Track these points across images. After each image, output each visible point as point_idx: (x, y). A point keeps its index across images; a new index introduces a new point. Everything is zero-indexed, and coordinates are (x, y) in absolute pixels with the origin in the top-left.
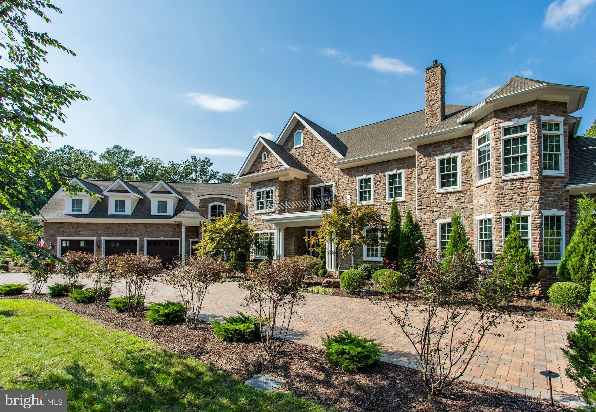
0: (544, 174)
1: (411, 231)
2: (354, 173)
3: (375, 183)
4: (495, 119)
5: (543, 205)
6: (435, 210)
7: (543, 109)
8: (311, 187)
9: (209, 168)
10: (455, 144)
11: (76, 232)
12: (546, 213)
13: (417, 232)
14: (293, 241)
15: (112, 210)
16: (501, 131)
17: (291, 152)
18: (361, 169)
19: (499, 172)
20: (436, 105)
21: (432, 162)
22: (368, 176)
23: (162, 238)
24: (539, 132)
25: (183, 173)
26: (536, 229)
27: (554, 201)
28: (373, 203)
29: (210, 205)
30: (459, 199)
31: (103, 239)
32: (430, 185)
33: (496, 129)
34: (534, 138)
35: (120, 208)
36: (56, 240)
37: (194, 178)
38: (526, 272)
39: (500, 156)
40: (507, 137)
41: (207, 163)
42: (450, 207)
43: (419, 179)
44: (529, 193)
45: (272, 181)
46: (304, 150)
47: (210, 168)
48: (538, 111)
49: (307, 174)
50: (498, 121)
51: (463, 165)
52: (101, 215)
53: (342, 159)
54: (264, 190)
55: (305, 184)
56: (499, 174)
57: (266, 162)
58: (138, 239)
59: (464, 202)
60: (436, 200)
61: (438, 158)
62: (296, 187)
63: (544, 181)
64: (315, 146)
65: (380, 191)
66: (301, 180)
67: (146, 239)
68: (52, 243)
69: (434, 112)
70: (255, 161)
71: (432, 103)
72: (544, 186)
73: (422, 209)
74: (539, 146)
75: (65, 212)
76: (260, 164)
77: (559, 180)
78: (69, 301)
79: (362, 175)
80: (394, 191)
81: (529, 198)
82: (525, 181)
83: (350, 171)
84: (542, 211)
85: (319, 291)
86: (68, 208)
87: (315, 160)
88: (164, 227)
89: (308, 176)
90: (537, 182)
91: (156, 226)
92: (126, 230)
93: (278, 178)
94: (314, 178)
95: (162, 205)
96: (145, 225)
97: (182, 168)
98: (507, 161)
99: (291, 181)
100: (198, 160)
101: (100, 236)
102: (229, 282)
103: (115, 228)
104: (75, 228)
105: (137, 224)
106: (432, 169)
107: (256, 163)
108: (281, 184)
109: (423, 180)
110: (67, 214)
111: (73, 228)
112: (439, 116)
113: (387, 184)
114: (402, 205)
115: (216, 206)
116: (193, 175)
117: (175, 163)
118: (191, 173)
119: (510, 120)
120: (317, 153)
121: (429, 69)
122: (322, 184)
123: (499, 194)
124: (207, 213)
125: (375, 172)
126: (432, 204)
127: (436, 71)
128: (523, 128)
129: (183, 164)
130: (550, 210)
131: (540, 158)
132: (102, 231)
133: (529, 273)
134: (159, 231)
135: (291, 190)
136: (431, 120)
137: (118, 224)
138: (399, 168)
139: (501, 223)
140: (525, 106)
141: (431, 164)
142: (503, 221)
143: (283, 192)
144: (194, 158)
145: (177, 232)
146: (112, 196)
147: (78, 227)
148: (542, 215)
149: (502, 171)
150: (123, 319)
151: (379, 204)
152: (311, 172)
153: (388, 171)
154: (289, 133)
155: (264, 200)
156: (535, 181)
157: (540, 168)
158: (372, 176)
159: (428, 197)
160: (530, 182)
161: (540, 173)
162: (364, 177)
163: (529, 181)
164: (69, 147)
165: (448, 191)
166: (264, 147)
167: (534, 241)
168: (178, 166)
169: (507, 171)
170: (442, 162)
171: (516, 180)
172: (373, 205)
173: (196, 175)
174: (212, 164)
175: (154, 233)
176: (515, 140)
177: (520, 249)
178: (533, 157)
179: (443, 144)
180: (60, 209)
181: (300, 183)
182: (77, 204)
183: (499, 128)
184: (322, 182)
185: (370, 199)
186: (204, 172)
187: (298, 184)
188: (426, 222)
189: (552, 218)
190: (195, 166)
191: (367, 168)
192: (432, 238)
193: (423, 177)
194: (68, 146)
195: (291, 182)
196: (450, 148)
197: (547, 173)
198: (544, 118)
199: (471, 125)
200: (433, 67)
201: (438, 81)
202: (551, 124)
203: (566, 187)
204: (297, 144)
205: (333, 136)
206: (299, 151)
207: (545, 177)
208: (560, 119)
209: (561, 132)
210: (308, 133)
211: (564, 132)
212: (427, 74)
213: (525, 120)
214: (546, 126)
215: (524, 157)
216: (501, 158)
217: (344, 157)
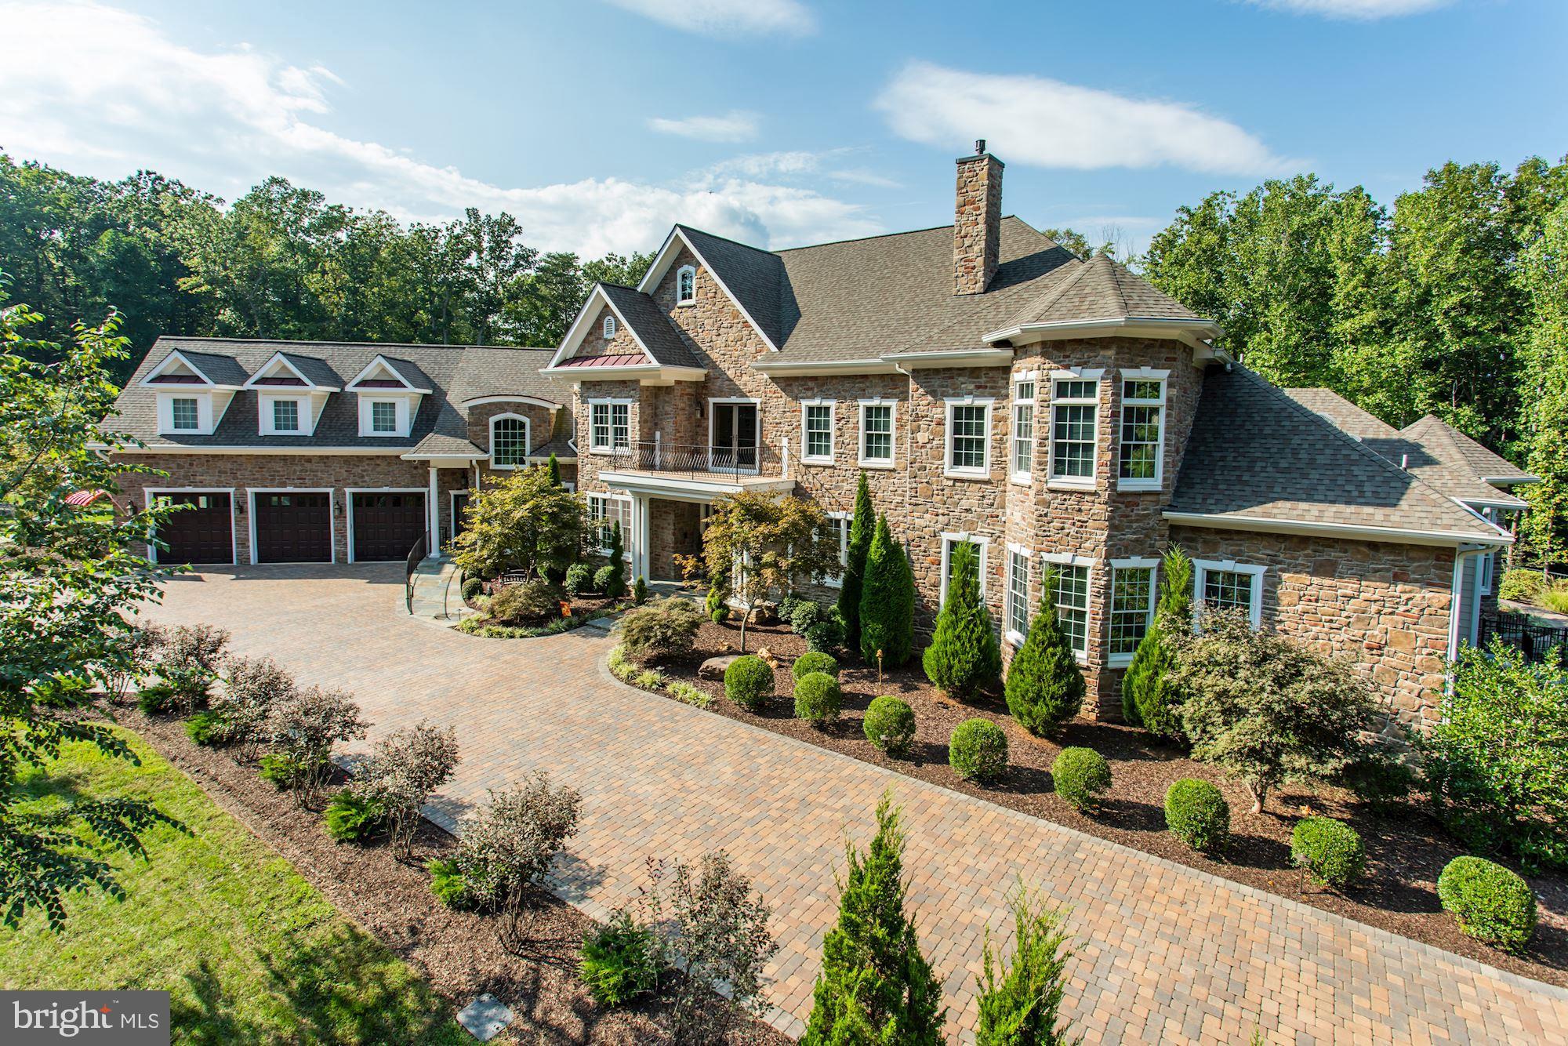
0: (1119, 489)
1: (885, 562)
2: (796, 391)
3: (839, 420)
4: (1043, 360)
5: (1114, 549)
6: (940, 511)
7: (1127, 356)
8: (712, 400)
9: (511, 240)
10: (983, 380)
11: (186, 477)
12: (1117, 564)
13: (896, 564)
14: (671, 522)
15: (267, 424)
16: (1052, 388)
17: (672, 315)
18: (811, 384)
19: (1043, 470)
20: (976, 248)
21: (939, 410)
22: (825, 403)
23: (385, 490)
24: (1116, 403)
25: (446, 254)
26: (1098, 595)
27: (1137, 540)
28: (832, 463)
29: (492, 420)
30: (983, 497)
31: (250, 491)
32: (934, 458)
33: (1043, 381)
34: (1105, 414)
35: (286, 419)
36: (142, 495)
37: (475, 265)
38: (1052, 698)
39: (1047, 439)
40: (1062, 401)
41: (505, 227)
42: (967, 510)
43: (915, 441)
44: (1090, 523)
45: (624, 385)
46: (699, 315)
47: (515, 240)
48: (1116, 359)
49: (705, 371)
50: (1046, 366)
51: (995, 427)
52: (243, 437)
53: (773, 355)
54: (609, 401)
55: (699, 392)
56: (1043, 473)
57: (614, 340)
58: (331, 490)
59: (992, 505)
60: (943, 490)
61: (950, 403)
62: (678, 403)
63: (1121, 502)
64: (720, 311)
65: (847, 439)
66: (691, 382)
67: (348, 491)
68: (131, 503)
69: (971, 264)
70: (590, 334)
71: (967, 242)
72: (1119, 513)
73: (916, 505)
74: (1114, 432)
75: (159, 432)
76: (601, 342)
77: (1149, 498)
78: (182, 731)
79: (813, 397)
80: (876, 444)
81: (1091, 533)
82: (1087, 498)
83: (792, 384)
84: (1112, 561)
85: (687, 695)
86: (165, 422)
87: (720, 341)
88: (389, 464)
89: (706, 376)
90: (1106, 503)
91: (372, 462)
92: (301, 471)
93: (637, 381)
94: (718, 383)
95: (385, 413)
96: (347, 460)
97: (442, 241)
98: (1059, 449)
99: (667, 387)
100: (483, 218)
101: (244, 486)
102: (522, 637)
103: (278, 466)
104: (183, 467)
105: (327, 457)
106: (939, 424)
107: (591, 339)
108: (646, 394)
109: (920, 444)
110: (163, 436)
111: (179, 466)
112: (980, 274)
113: (862, 425)
114: (888, 478)
115: (506, 421)
116: (473, 260)
117: (426, 228)
118: (467, 254)
119: (1067, 367)
120: (725, 325)
121: (965, 163)
122: (734, 399)
123: (1041, 516)
124: (487, 437)
125: (839, 396)
126: (936, 498)
127: (977, 169)
128: (1090, 388)
129: (445, 233)
130: (1128, 558)
131: (1114, 456)
132: (247, 473)
133: (1057, 700)
134: (378, 473)
135: (668, 409)
136: (963, 280)
137: (284, 458)
138: (885, 396)
139: (1041, 573)
140: (1095, 345)
141: (936, 413)
142: (1045, 568)
143: (649, 411)
144: (473, 213)
145: (421, 475)
146: (265, 393)
147: (191, 464)
148: (1111, 570)
149: (1050, 468)
150: (285, 813)
151: (844, 467)
152: (716, 368)
153: (864, 397)
154: (666, 269)
155: (610, 426)
156: (1102, 500)
157: (1113, 476)
158: (832, 404)
159: (927, 483)
160: (1093, 502)
161: (1112, 484)
162: (816, 402)
163: (1093, 498)
164: (153, 176)
165: (966, 476)
166: (607, 306)
167: (1094, 619)
168: (433, 235)
169: (1058, 471)
170: (958, 411)
171: (1071, 493)
172: (833, 467)
173: (481, 258)
174: (518, 230)
175: (366, 478)
176: (1075, 410)
177: (1050, 650)
178: (1102, 452)
179: (959, 375)
180: (145, 422)
181: (689, 390)
182: (185, 410)
183: (1049, 380)
184: (735, 392)
185: (827, 453)
186: (499, 248)
187: (682, 395)
188: (923, 534)
189: (1133, 573)
190: (477, 235)
191: (823, 385)
192: (934, 567)
193: (922, 437)
194: (148, 173)
195: (668, 390)
196: (972, 387)
197: (1126, 485)
198: (1128, 374)
199: (1008, 353)
200: (973, 160)
201: (983, 193)
202: (1141, 385)
203: (1166, 515)
204: (684, 298)
205: (775, 261)
206: (689, 313)
207: (1123, 494)
208: (1162, 375)
209: (1161, 402)
210: (706, 275)
211: (1169, 400)
212: (961, 173)
213: (1093, 374)
214: (1131, 389)
215: (1088, 448)
216: (1049, 442)
217: (780, 348)
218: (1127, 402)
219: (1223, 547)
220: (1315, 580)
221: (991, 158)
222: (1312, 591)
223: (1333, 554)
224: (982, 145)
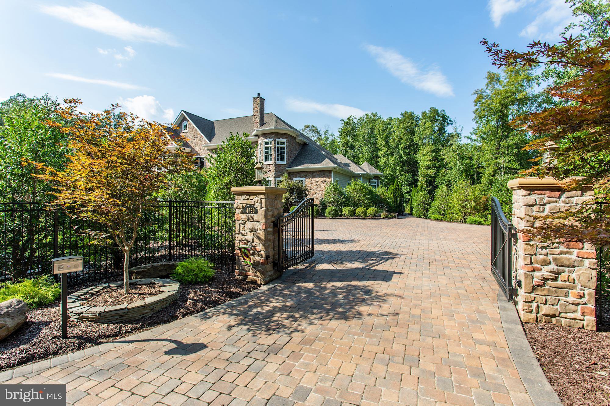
4: (263, 138)
5: (276, 176)
7: (277, 136)
17: (181, 135)
19: (263, 161)
24: (275, 145)
26: (273, 185)
27: (281, 174)
33: (263, 142)
34: (274, 148)
40: (266, 146)
44: (272, 171)
46: (189, 134)
48: (275, 137)
49: (190, 149)
53: (208, 144)
63: (277, 165)
64: (194, 133)
69: (257, 122)
71: (256, 117)
72: (277, 168)
74: (276, 152)
77: (284, 165)
81: (272, 173)
84: (276, 178)
87: (194, 141)
89: (191, 151)
94: (194, 152)
98: (266, 156)
112: (259, 124)
119: (266, 139)
120: (196, 137)
122: (199, 156)
127: (258, 100)
128: (271, 143)
130: (279, 178)
131: (275, 156)
136: (255, 126)
140: (271, 134)
148: (276, 180)
152: (193, 148)
154: (179, 122)
156: (274, 166)
157: (275, 160)
160: (272, 166)
161: (275, 162)
169: (266, 160)
171: (268, 165)
176: (268, 147)
178: (273, 156)
184: (199, 154)
197: (278, 162)
198: (277, 140)
199: (257, 137)
200: (256, 98)
201: (259, 105)
202: (281, 142)
203: (287, 169)
204: (184, 130)
205: (212, 123)
206: (186, 134)
207: (277, 164)
208: (285, 140)
209: (285, 146)
210: (190, 123)
211: (286, 145)
212: (254, 100)
213: (271, 140)
214: (278, 143)
215: (271, 155)
216: (264, 155)
217: (210, 142)
218: (277, 145)
219: (298, 175)
220: (312, 179)
221: (260, 97)
222: (312, 182)
223: (315, 174)
224: (259, 94)
